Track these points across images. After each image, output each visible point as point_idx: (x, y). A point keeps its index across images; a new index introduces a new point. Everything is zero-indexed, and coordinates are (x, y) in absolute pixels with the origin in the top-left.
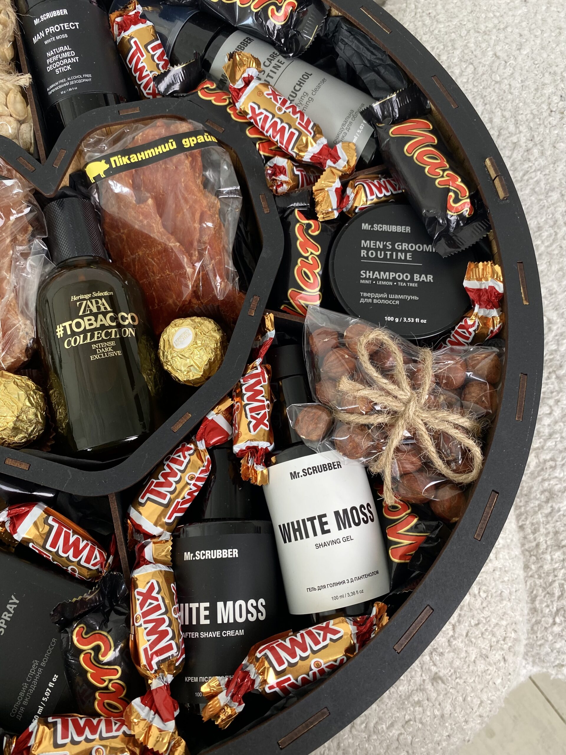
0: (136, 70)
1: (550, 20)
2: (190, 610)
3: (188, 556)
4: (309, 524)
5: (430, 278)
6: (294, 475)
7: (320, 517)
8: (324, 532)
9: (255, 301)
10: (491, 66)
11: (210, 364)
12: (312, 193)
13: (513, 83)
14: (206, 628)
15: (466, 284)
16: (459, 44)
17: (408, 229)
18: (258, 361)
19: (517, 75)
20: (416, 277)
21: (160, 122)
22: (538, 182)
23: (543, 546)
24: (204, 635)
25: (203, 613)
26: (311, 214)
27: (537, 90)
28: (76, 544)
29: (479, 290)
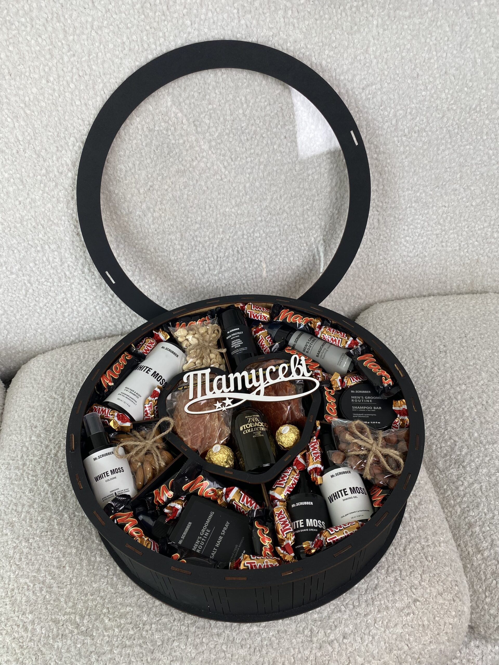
0: (261, 345)
1: (434, 316)
2: (296, 523)
3: (293, 506)
4: (340, 493)
5: (380, 408)
6: (332, 476)
7: (344, 490)
8: (346, 495)
9: (312, 417)
10: (410, 336)
11: (296, 440)
12: (330, 382)
13: (421, 342)
14: (302, 528)
15: (394, 408)
16: (394, 328)
17: (370, 392)
18: (315, 437)
19: (422, 339)
20: (375, 408)
21: (272, 361)
22: (439, 381)
23: (471, 553)
24: (301, 531)
25: (301, 523)
26: (331, 387)
27: (432, 344)
28: (250, 501)
29: (399, 410)
